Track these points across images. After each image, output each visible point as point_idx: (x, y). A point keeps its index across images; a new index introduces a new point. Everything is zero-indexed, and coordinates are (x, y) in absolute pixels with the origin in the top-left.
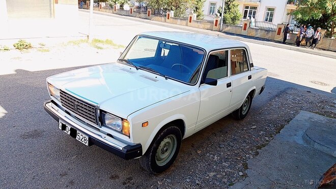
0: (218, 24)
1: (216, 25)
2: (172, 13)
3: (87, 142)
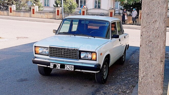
0: (60, 14)
1: (58, 14)
2: (14, 7)
3: (73, 68)
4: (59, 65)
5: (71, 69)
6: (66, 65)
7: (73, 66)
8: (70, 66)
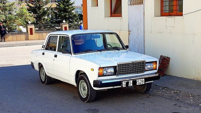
3: (144, 82)
4: (131, 81)
5: (143, 82)
6: (137, 80)
7: (144, 79)
8: (142, 80)
